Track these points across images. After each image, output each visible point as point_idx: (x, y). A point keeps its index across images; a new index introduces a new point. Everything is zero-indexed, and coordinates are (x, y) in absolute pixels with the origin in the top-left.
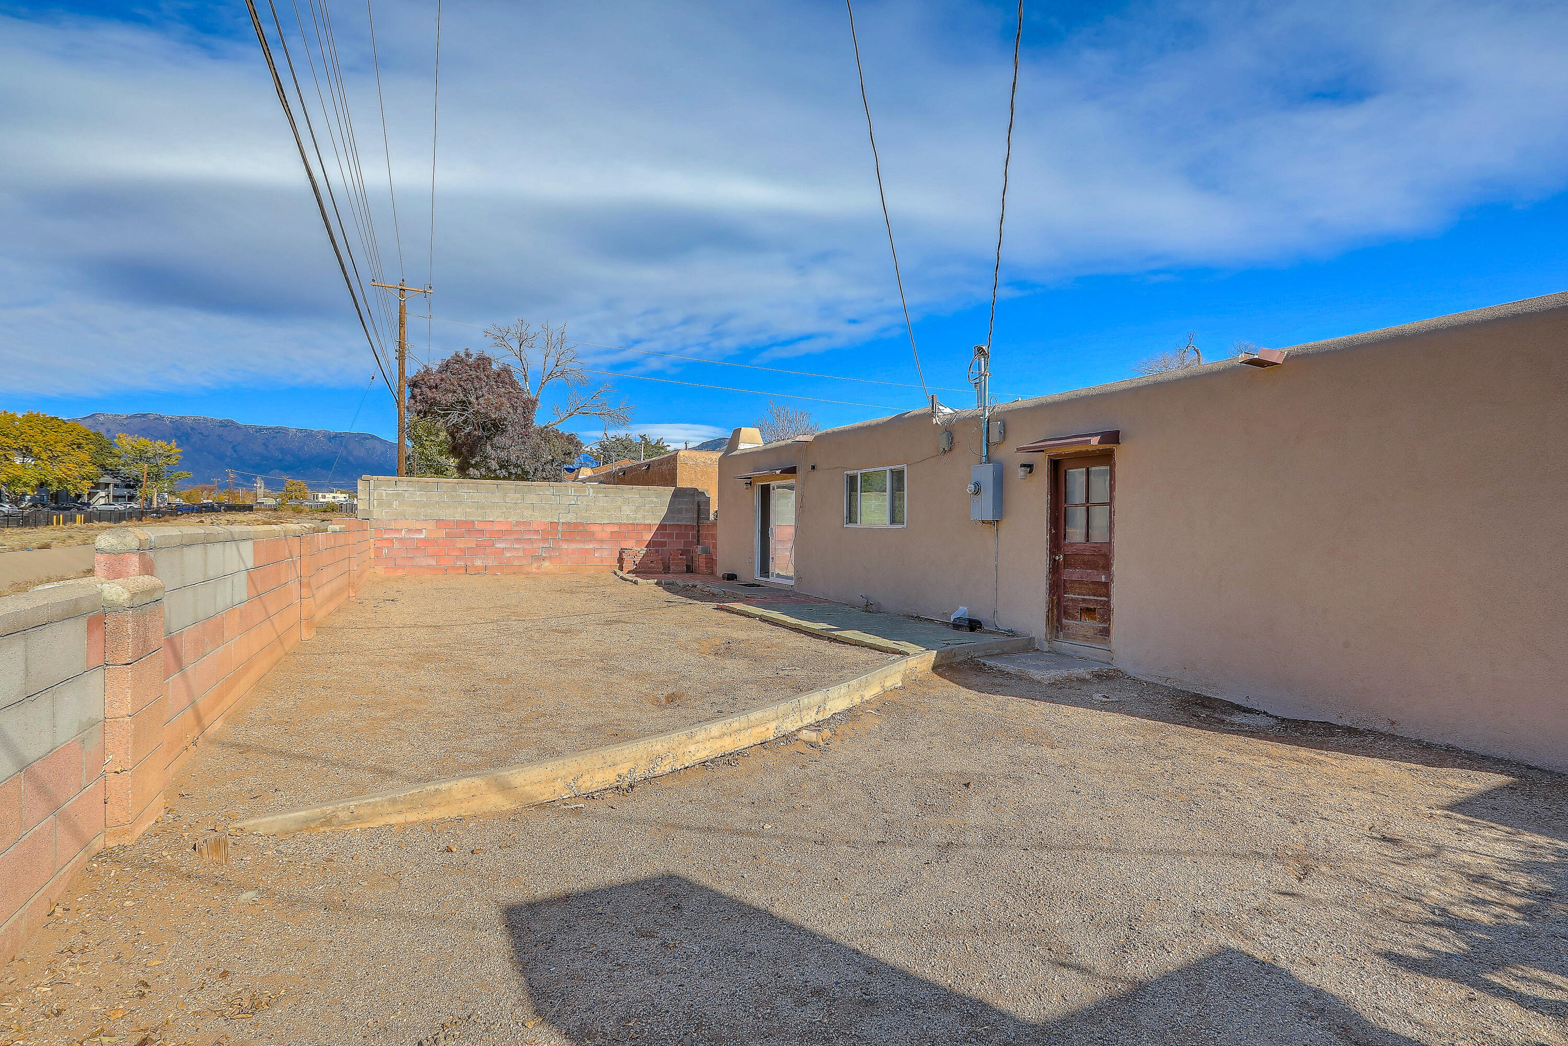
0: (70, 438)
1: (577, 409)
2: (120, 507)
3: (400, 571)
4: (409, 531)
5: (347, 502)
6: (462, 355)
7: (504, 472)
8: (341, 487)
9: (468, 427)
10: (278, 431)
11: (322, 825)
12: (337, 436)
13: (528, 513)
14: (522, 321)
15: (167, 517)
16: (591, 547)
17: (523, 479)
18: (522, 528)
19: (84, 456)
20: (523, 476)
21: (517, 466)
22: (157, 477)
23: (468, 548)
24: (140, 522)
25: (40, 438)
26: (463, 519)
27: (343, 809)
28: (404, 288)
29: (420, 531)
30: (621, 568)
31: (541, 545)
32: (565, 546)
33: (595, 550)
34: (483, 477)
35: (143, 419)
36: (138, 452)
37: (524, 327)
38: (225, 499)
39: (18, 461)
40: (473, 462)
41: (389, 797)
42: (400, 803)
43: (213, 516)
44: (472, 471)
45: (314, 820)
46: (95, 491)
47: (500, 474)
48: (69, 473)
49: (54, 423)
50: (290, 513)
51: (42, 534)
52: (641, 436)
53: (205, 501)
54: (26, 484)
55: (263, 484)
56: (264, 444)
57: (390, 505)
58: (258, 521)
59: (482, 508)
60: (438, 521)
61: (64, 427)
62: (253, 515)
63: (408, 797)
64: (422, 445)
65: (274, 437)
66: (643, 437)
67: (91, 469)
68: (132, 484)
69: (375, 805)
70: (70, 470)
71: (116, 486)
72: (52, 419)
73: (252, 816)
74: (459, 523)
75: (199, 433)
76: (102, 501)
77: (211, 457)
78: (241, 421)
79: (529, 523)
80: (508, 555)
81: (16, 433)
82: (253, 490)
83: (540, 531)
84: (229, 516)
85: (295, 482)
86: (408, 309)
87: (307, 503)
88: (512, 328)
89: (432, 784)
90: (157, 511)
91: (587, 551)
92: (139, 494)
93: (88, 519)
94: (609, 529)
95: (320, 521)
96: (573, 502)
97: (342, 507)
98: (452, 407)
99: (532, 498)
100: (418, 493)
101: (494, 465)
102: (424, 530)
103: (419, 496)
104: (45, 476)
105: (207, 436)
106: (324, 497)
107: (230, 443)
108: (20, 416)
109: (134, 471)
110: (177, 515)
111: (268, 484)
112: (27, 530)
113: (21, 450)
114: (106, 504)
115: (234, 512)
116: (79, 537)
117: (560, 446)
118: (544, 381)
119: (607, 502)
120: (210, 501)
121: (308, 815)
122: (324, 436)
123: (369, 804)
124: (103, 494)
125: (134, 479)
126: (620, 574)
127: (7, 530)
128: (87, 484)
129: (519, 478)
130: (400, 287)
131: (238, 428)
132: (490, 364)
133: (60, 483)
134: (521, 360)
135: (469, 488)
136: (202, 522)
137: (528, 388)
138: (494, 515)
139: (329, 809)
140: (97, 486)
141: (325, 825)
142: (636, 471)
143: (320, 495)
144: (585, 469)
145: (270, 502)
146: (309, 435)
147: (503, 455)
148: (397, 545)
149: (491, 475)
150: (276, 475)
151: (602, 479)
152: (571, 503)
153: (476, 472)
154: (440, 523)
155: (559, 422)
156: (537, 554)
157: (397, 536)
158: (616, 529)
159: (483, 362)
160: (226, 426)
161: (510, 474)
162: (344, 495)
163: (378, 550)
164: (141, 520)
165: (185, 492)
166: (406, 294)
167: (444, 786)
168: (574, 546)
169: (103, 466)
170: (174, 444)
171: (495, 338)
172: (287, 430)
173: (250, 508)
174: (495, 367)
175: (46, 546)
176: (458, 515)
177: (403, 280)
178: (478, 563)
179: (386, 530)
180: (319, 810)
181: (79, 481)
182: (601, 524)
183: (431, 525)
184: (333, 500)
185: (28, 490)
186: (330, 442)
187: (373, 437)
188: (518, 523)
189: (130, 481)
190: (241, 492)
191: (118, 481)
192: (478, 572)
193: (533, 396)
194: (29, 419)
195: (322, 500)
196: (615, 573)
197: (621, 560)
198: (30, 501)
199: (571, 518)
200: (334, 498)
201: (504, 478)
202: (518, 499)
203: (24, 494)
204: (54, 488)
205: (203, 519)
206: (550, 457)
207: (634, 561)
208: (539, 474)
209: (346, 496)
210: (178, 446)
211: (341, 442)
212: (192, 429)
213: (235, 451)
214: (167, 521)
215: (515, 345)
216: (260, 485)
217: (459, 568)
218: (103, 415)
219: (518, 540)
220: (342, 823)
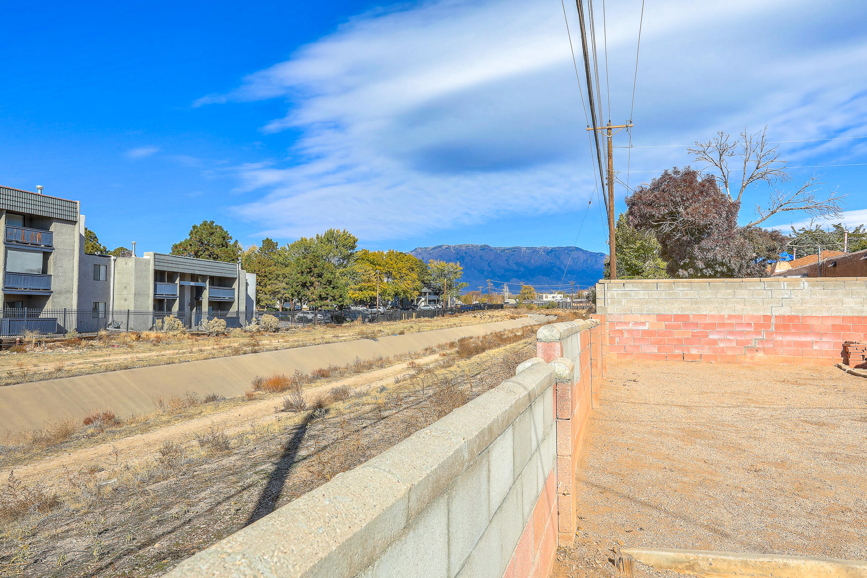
0: (409, 265)
1: (780, 206)
2: (432, 307)
3: (629, 356)
4: (636, 323)
5: (562, 301)
6: (670, 172)
7: (710, 272)
8: (557, 289)
9: (677, 234)
10: (516, 250)
11: (688, 568)
12: (552, 250)
13: (739, 307)
14: (722, 133)
15: (457, 314)
16: (808, 340)
17: (732, 276)
18: (733, 321)
19: (415, 276)
20: (730, 274)
21: (722, 264)
22: (450, 287)
23: (685, 339)
24: (443, 318)
25: (395, 265)
26: (679, 313)
27: (703, 559)
28: (611, 127)
29: (643, 324)
30: (847, 362)
31: (754, 337)
32: (779, 338)
33: (812, 343)
34: (691, 276)
35: (440, 249)
36: (440, 271)
37: (724, 138)
38: (486, 300)
39: (385, 280)
40: (682, 264)
41: (741, 559)
42: (751, 567)
43: (481, 312)
44: (681, 272)
45: (680, 562)
46: (419, 297)
47: (706, 273)
48: (408, 286)
49: (400, 256)
50: (525, 310)
51: (399, 325)
52: (835, 226)
53: (474, 303)
54: (389, 295)
55: (508, 289)
56: (507, 260)
57: (620, 303)
58: (507, 315)
59: (696, 303)
60: (658, 315)
61: (406, 258)
62: (503, 312)
63: (758, 563)
64: (622, 253)
65: (512, 255)
66: (838, 227)
67: (418, 283)
68: (437, 292)
69: (729, 562)
70: (409, 285)
71: (430, 294)
72: (400, 253)
73: (632, 546)
74: (677, 317)
75: (469, 256)
76: (423, 304)
77: (476, 271)
78: (492, 246)
79: (740, 317)
80: (721, 345)
81: (383, 263)
82: (501, 294)
83: (752, 324)
84: (490, 313)
85: (527, 286)
86: (613, 144)
87: (535, 302)
88: (712, 141)
89: (782, 558)
90: (451, 310)
91: (803, 344)
92: (441, 299)
93: (418, 316)
94: (829, 322)
95: (545, 315)
96: (786, 296)
97: (559, 305)
98: (663, 218)
99: (743, 294)
100: (642, 292)
101: (700, 265)
102: (647, 323)
103: (642, 294)
104: (398, 289)
105: (474, 257)
106: (547, 297)
107: (486, 261)
108: (385, 253)
109: (438, 283)
110: (462, 312)
111: (511, 288)
112: (392, 323)
113: (387, 273)
114: (425, 306)
115: (492, 310)
116: (416, 327)
117: (764, 244)
118: (744, 185)
119: (826, 294)
120: (477, 302)
121: (676, 557)
122: (544, 251)
123: (725, 561)
124: (423, 299)
125: (438, 289)
126: (848, 368)
127: (384, 323)
128: (416, 293)
129: (723, 275)
130: (608, 127)
131: (491, 250)
132: (695, 177)
133: (404, 293)
134: (721, 169)
135: (683, 286)
136: (475, 317)
137: (729, 194)
138: (706, 310)
139: (692, 556)
140: (421, 294)
141: (690, 569)
142: (851, 262)
143: (544, 295)
144: (782, 263)
145: (512, 301)
146: (534, 251)
147: (710, 255)
148: (626, 335)
149: (699, 274)
150: (514, 282)
151: (805, 272)
152: (784, 297)
153: (685, 273)
154: (661, 317)
155: (761, 221)
156: (750, 345)
157: (625, 328)
158: (837, 322)
159: (690, 175)
160: (484, 249)
161: (717, 272)
162: (560, 295)
163: (612, 339)
164: (443, 316)
165: (463, 297)
166: (613, 132)
167: (793, 563)
168: (789, 338)
169: (423, 282)
170: (458, 263)
171: (696, 154)
172: (520, 248)
173: (501, 307)
174: (699, 180)
175: (402, 333)
176: (675, 310)
177: (610, 121)
178: (694, 352)
179: (618, 323)
180: (684, 555)
181: (412, 291)
182: (819, 317)
183: (653, 319)
184: (553, 299)
185: (390, 298)
186: (548, 255)
187: (578, 249)
188: (730, 317)
189: (437, 290)
190: (495, 294)
191: (430, 291)
192: (694, 359)
193: (733, 200)
194: (389, 255)
195: (545, 299)
196: (840, 367)
197: (846, 354)
198: (391, 305)
199: (785, 311)
200: (553, 297)
201: (710, 277)
202: (729, 294)
203: (388, 300)
204: (402, 295)
205: (476, 315)
206: (754, 255)
207: (863, 356)
208: (744, 271)
209: (561, 296)
210: (460, 265)
211: (555, 255)
212: (466, 253)
213: (490, 267)
214: (457, 316)
215: (715, 156)
216: (506, 289)
217: (677, 356)
218: (420, 248)
219: (731, 333)
220: (703, 571)
